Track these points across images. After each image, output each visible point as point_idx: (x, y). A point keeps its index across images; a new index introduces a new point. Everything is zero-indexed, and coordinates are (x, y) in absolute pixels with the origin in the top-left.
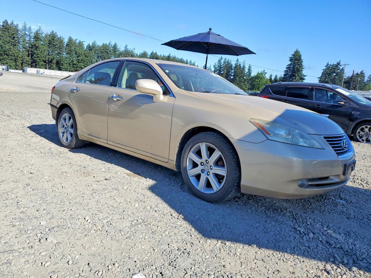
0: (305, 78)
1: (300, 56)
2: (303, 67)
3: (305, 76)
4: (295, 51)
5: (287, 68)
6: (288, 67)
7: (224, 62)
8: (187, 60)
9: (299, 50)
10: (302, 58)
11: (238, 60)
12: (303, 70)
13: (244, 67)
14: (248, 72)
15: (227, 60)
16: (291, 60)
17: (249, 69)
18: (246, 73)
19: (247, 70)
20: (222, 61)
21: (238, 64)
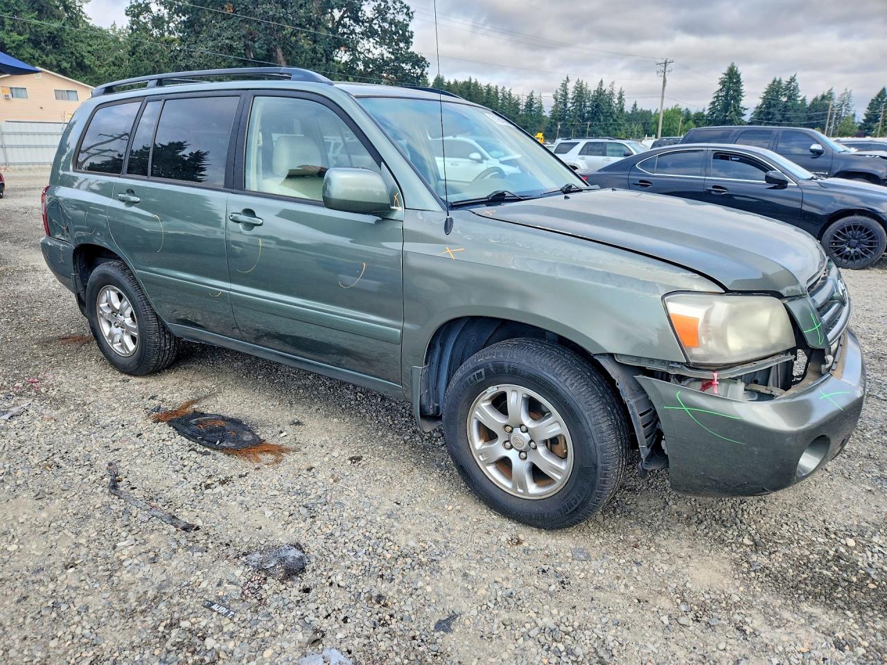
0: (745, 112)
1: (738, 76)
2: (743, 94)
3: (745, 109)
4: (729, 65)
5: (714, 98)
6: (716, 95)
7: (576, 88)
8: (497, 86)
9: (736, 65)
10: (742, 77)
11: (602, 81)
12: (742, 98)
13: (612, 93)
14: (616, 104)
15: (580, 81)
16: (723, 83)
17: (620, 98)
18: (614, 105)
19: (617, 101)
20: (571, 87)
21: (601, 89)
